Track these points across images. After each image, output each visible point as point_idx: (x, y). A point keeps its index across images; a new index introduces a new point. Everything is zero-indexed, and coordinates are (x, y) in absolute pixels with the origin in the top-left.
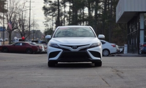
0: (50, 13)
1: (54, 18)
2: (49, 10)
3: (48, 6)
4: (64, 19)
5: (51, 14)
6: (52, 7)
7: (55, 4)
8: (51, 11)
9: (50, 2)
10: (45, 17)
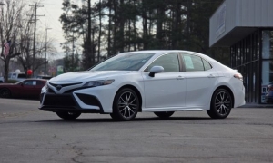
0: (73, 26)
1: (82, 36)
2: (72, 22)
3: (70, 13)
4: (99, 38)
5: (75, 29)
6: (78, 16)
7: (83, 11)
8: (75, 23)
9: (75, 6)
10: (65, 34)
